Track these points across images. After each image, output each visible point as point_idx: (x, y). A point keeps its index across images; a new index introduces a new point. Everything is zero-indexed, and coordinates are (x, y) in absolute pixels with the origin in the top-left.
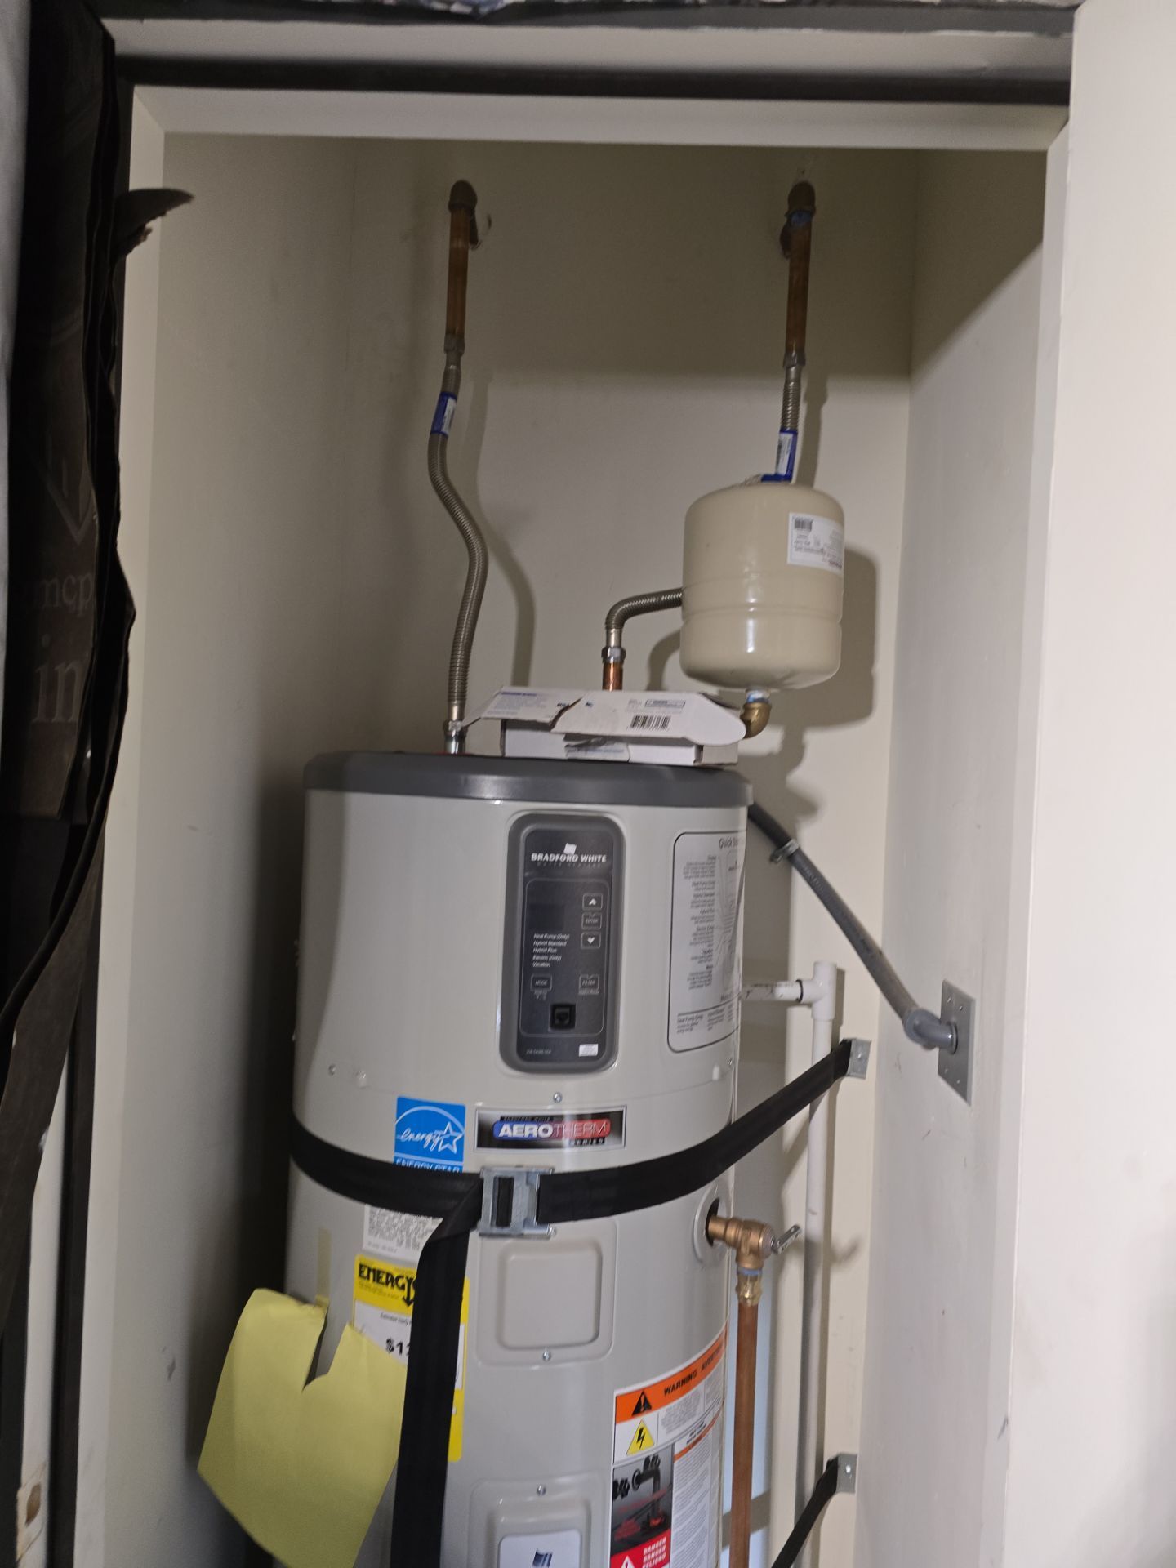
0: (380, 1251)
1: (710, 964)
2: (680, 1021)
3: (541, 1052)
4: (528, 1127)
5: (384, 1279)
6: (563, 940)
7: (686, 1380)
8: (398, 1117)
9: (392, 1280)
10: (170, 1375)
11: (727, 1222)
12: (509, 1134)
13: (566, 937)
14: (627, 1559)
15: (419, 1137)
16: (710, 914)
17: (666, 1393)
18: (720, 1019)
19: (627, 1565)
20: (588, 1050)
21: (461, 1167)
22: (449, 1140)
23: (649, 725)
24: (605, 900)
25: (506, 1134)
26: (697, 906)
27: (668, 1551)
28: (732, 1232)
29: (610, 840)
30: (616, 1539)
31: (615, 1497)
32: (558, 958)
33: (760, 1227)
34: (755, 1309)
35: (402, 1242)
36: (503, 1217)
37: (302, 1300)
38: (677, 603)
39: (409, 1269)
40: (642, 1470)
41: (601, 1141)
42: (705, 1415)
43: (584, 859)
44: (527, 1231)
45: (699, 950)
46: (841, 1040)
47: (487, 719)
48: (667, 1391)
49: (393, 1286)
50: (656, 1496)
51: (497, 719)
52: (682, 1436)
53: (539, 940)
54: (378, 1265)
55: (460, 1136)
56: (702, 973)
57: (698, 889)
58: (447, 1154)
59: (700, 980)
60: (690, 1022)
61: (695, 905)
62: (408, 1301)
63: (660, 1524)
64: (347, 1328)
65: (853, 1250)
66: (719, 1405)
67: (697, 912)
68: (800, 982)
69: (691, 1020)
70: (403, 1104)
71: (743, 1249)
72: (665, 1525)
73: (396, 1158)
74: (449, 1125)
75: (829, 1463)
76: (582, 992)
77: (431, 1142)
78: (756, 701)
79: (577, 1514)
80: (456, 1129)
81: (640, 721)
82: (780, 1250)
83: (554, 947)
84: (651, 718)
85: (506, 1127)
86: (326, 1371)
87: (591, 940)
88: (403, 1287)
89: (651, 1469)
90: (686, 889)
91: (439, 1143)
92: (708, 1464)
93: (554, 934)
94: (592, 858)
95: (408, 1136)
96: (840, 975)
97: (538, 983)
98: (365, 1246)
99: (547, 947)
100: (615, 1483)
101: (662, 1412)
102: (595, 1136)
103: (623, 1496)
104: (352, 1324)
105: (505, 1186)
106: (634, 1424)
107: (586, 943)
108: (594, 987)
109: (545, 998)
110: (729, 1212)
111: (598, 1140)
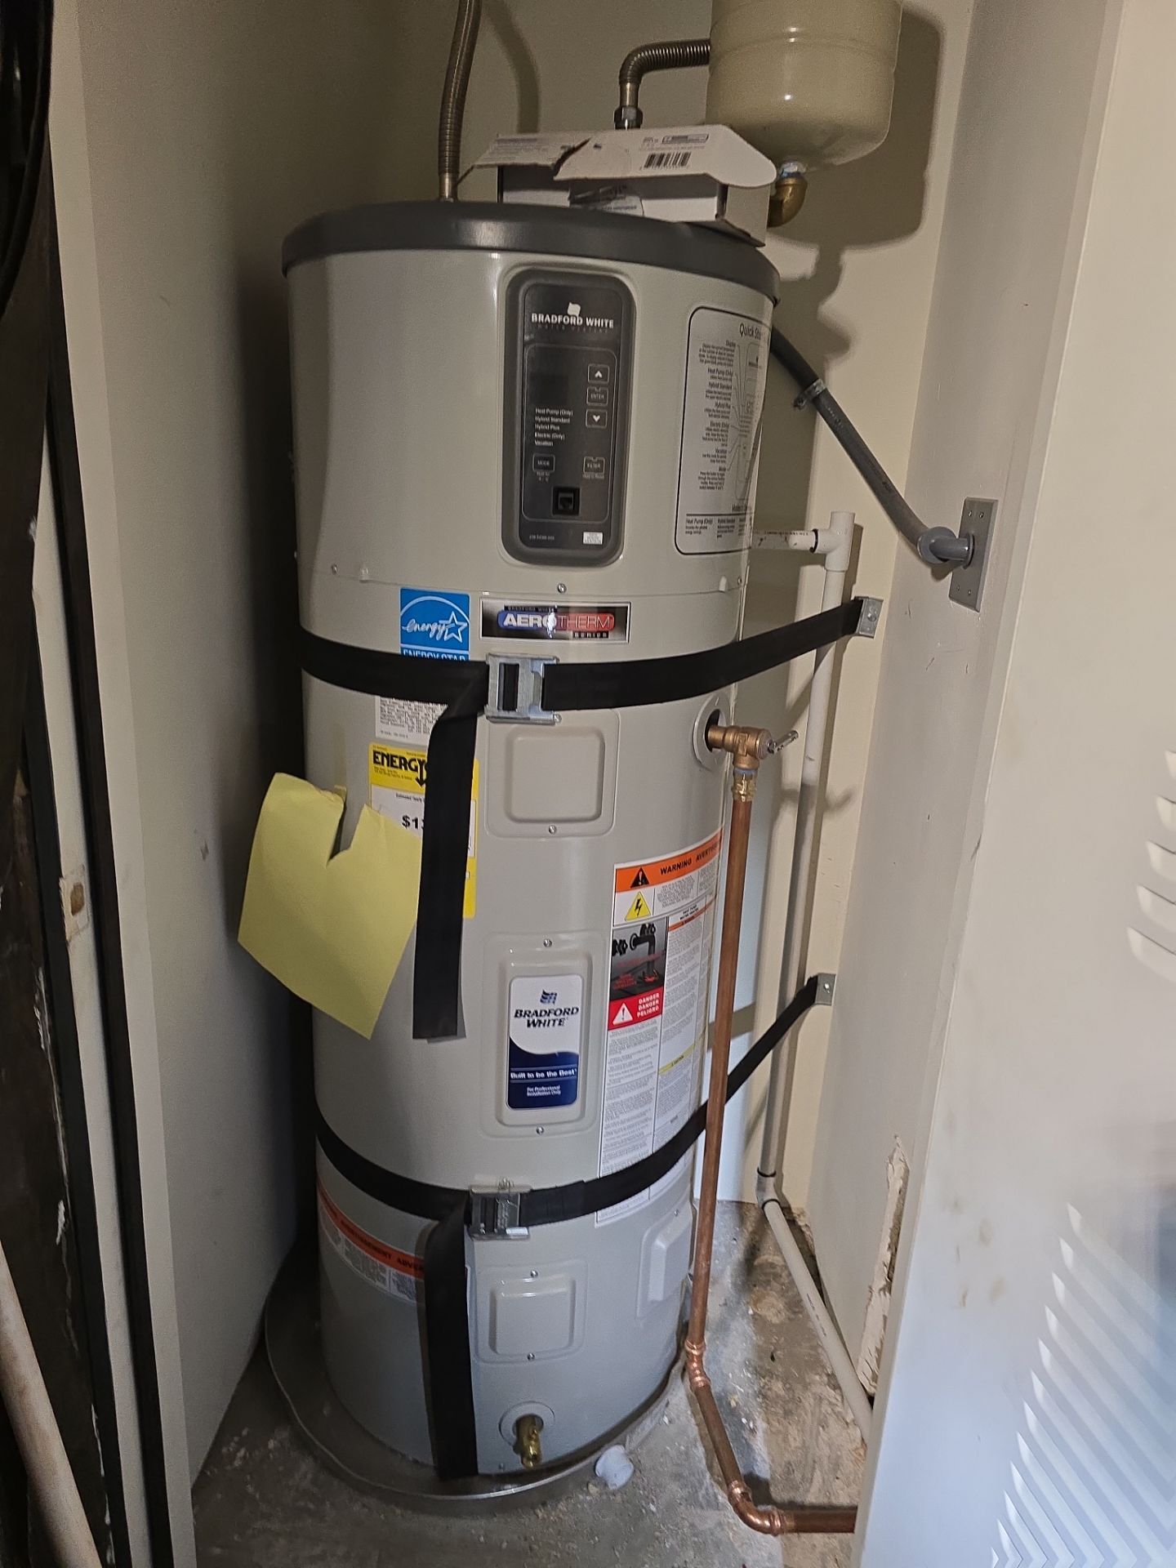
0: (392, 737)
1: (723, 465)
2: (689, 522)
3: (544, 538)
4: (531, 617)
5: (398, 763)
6: (566, 417)
7: (680, 866)
8: (401, 610)
9: (405, 764)
10: (204, 858)
11: (726, 730)
12: (514, 623)
13: (569, 413)
14: (624, 1006)
15: (425, 627)
16: (726, 409)
17: (662, 873)
18: (730, 530)
19: (624, 1010)
20: (592, 538)
21: (467, 656)
22: (454, 630)
23: (665, 164)
24: (612, 372)
25: (510, 623)
26: (712, 398)
27: (661, 1005)
28: (730, 737)
29: (619, 303)
30: (614, 988)
31: (614, 954)
32: (561, 437)
33: (757, 732)
34: (748, 805)
35: (413, 727)
36: (509, 700)
37: (322, 786)
38: (702, 59)
39: (421, 753)
40: (639, 935)
41: (604, 635)
42: (698, 899)
43: (589, 322)
44: (532, 716)
45: (712, 447)
46: (852, 598)
47: (481, 167)
48: (663, 871)
49: (406, 769)
50: (652, 957)
51: (492, 166)
52: (676, 911)
53: (540, 415)
54: (390, 751)
55: (465, 625)
56: (714, 474)
57: (713, 377)
58: (452, 643)
59: (711, 482)
60: (699, 525)
61: (709, 395)
62: (421, 782)
63: (655, 981)
64: (365, 809)
65: (847, 799)
66: (712, 897)
67: (711, 404)
68: (816, 531)
69: (698, 524)
70: (407, 594)
71: (740, 751)
72: (659, 983)
73: (402, 649)
74: (453, 614)
75: (810, 979)
76: (586, 476)
77: (437, 631)
78: (790, 175)
79: (580, 964)
80: (460, 618)
81: (656, 160)
82: (776, 750)
83: (556, 424)
84: (669, 155)
85: (510, 616)
86: (347, 847)
87: (597, 418)
88: (416, 770)
89: (646, 934)
90: (701, 375)
91: (444, 632)
92: (699, 942)
93: (557, 409)
94: (598, 322)
95: (413, 626)
96: (857, 531)
97: (540, 463)
98: (378, 734)
99: (550, 423)
100: (614, 942)
101: (658, 888)
102: (600, 629)
103: (621, 954)
104: (369, 805)
105: (511, 673)
106: (634, 894)
107: (591, 421)
108: (597, 471)
109: (547, 480)
110: (728, 721)
111: (602, 634)
